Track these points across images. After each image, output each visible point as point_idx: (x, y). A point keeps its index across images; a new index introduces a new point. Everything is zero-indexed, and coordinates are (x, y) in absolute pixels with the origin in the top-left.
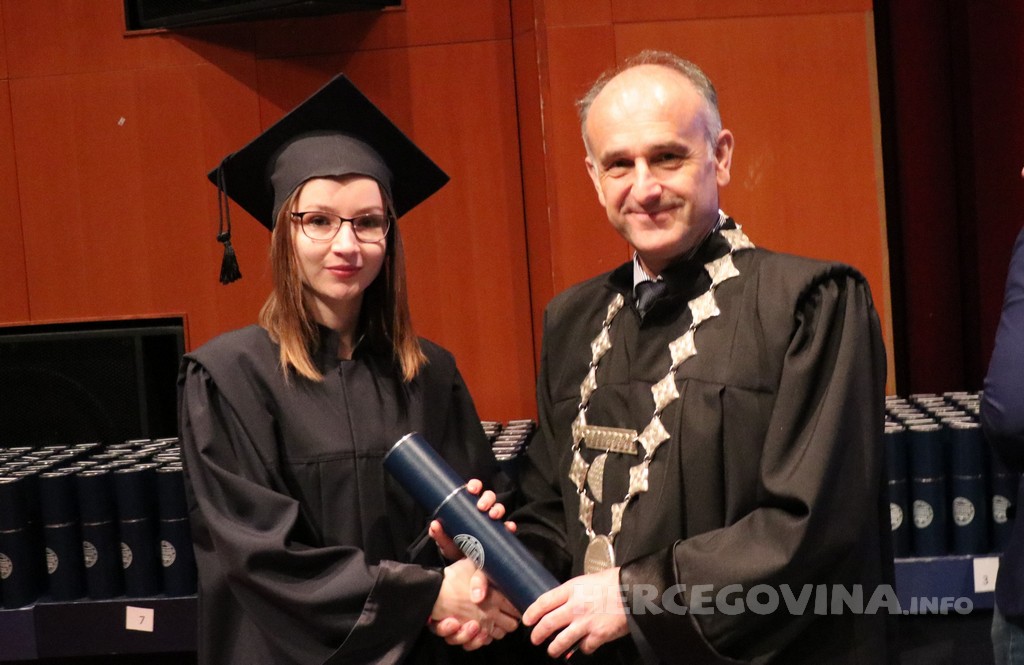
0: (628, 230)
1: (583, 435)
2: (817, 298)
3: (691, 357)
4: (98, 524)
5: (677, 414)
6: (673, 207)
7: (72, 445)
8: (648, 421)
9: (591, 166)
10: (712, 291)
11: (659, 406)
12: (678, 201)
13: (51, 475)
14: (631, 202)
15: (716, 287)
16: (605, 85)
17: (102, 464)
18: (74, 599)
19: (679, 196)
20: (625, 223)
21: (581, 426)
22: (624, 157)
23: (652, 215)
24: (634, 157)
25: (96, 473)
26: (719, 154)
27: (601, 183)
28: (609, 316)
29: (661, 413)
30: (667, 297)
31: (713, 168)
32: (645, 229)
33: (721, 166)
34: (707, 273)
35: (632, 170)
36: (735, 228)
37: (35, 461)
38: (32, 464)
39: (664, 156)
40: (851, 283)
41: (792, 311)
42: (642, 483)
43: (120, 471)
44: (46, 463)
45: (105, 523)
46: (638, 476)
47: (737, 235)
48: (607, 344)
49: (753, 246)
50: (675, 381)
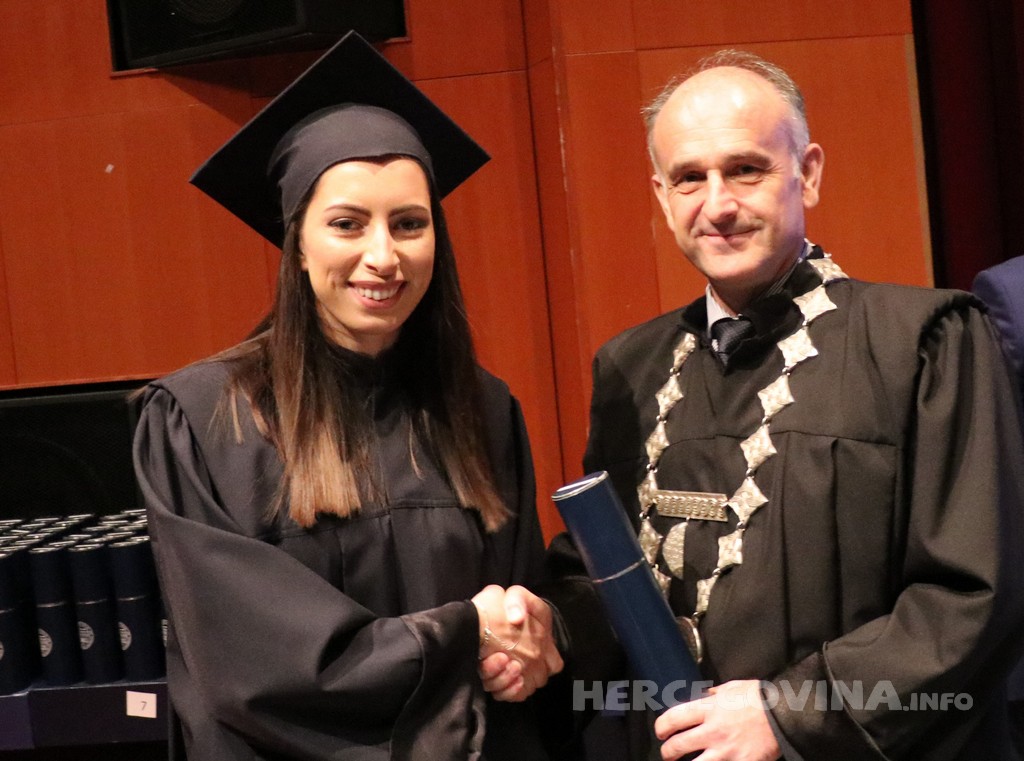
0: (699, 256)
1: (654, 501)
2: (941, 333)
3: (787, 406)
4: (94, 602)
5: (777, 475)
7: (63, 517)
8: (739, 484)
9: (659, 185)
10: (806, 328)
11: (751, 465)
12: (757, 222)
13: (41, 550)
15: (810, 324)
17: (96, 537)
18: (72, 683)
19: (759, 217)
20: (697, 248)
21: (650, 489)
22: (696, 170)
23: (726, 237)
24: (707, 170)
25: (89, 547)
26: (806, 170)
27: (669, 201)
28: (677, 362)
31: (799, 185)
32: (719, 254)
33: (809, 184)
34: (797, 308)
35: (704, 184)
36: (823, 256)
37: (25, 535)
38: (22, 538)
40: (975, 314)
41: (915, 348)
42: (734, 555)
43: (117, 544)
44: (37, 536)
45: (101, 601)
46: (730, 547)
47: (827, 265)
48: (678, 394)
49: (846, 276)
50: (770, 435)
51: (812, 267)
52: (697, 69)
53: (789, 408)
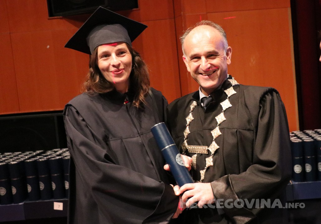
1: (187, 148)
2: (266, 99)
3: (224, 121)
5: (222, 140)
7: (35, 151)
8: (211, 143)
11: (214, 138)
13: (28, 161)
15: (229, 98)
16: (189, 32)
17: (45, 157)
18: (37, 200)
21: (185, 145)
22: (197, 56)
24: (201, 56)
25: (43, 160)
26: (227, 54)
28: (192, 109)
30: (213, 101)
31: (226, 59)
33: (228, 58)
34: (225, 93)
35: (200, 60)
36: (232, 78)
37: (23, 157)
38: (22, 157)
40: (275, 94)
41: (258, 104)
42: (211, 163)
43: (51, 159)
44: (26, 157)
45: (46, 176)
46: (209, 161)
47: (233, 81)
48: (192, 118)
49: (239, 84)
50: (220, 129)
51: (229, 81)
52: (196, 26)
53: (225, 121)
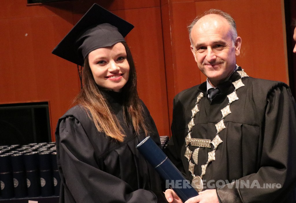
0: (205, 71)
1: (190, 142)
2: (274, 94)
3: (229, 114)
4: (19, 172)
5: (226, 134)
6: (220, 63)
8: (215, 137)
9: (192, 48)
10: (235, 91)
11: (218, 131)
12: (222, 61)
13: (2, 156)
14: (206, 61)
15: (237, 90)
17: (20, 152)
18: (11, 198)
19: (222, 59)
20: (204, 68)
21: (189, 138)
22: (204, 46)
23: (213, 66)
24: (207, 46)
25: (18, 155)
26: (236, 45)
27: (196, 54)
28: (198, 101)
29: (219, 134)
30: (220, 94)
31: (234, 49)
32: (210, 70)
33: (237, 49)
34: (233, 85)
35: (206, 50)
36: (242, 70)
39: (217, 46)
40: (284, 88)
41: (266, 98)
42: (213, 158)
43: (26, 154)
45: (21, 172)
46: (212, 155)
47: (243, 73)
48: (198, 110)
49: (248, 76)
50: (224, 122)
51: (238, 73)
